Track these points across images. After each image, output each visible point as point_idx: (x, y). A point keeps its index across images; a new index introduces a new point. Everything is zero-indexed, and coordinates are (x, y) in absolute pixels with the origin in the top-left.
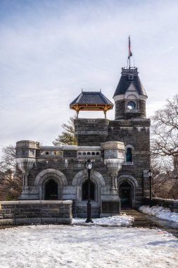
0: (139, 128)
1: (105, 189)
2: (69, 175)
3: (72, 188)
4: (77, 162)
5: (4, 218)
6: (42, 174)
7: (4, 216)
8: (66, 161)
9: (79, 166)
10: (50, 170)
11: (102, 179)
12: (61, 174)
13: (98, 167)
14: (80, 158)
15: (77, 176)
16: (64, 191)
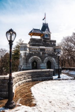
0: (53, 43)
1: (56, 64)
2: (43, 59)
3: (43, 64)
4: (45, 53)
5: (28, 79)
6: (31, 58)
7: (28, 77)
8: (41, 53)
9: (46, 55)
10: (35, 57)
11: (55, 60)
12: (39, 58)
13: (53, 56)
14: (46, 52)
15: (45, 59)
16: (41, 65)
